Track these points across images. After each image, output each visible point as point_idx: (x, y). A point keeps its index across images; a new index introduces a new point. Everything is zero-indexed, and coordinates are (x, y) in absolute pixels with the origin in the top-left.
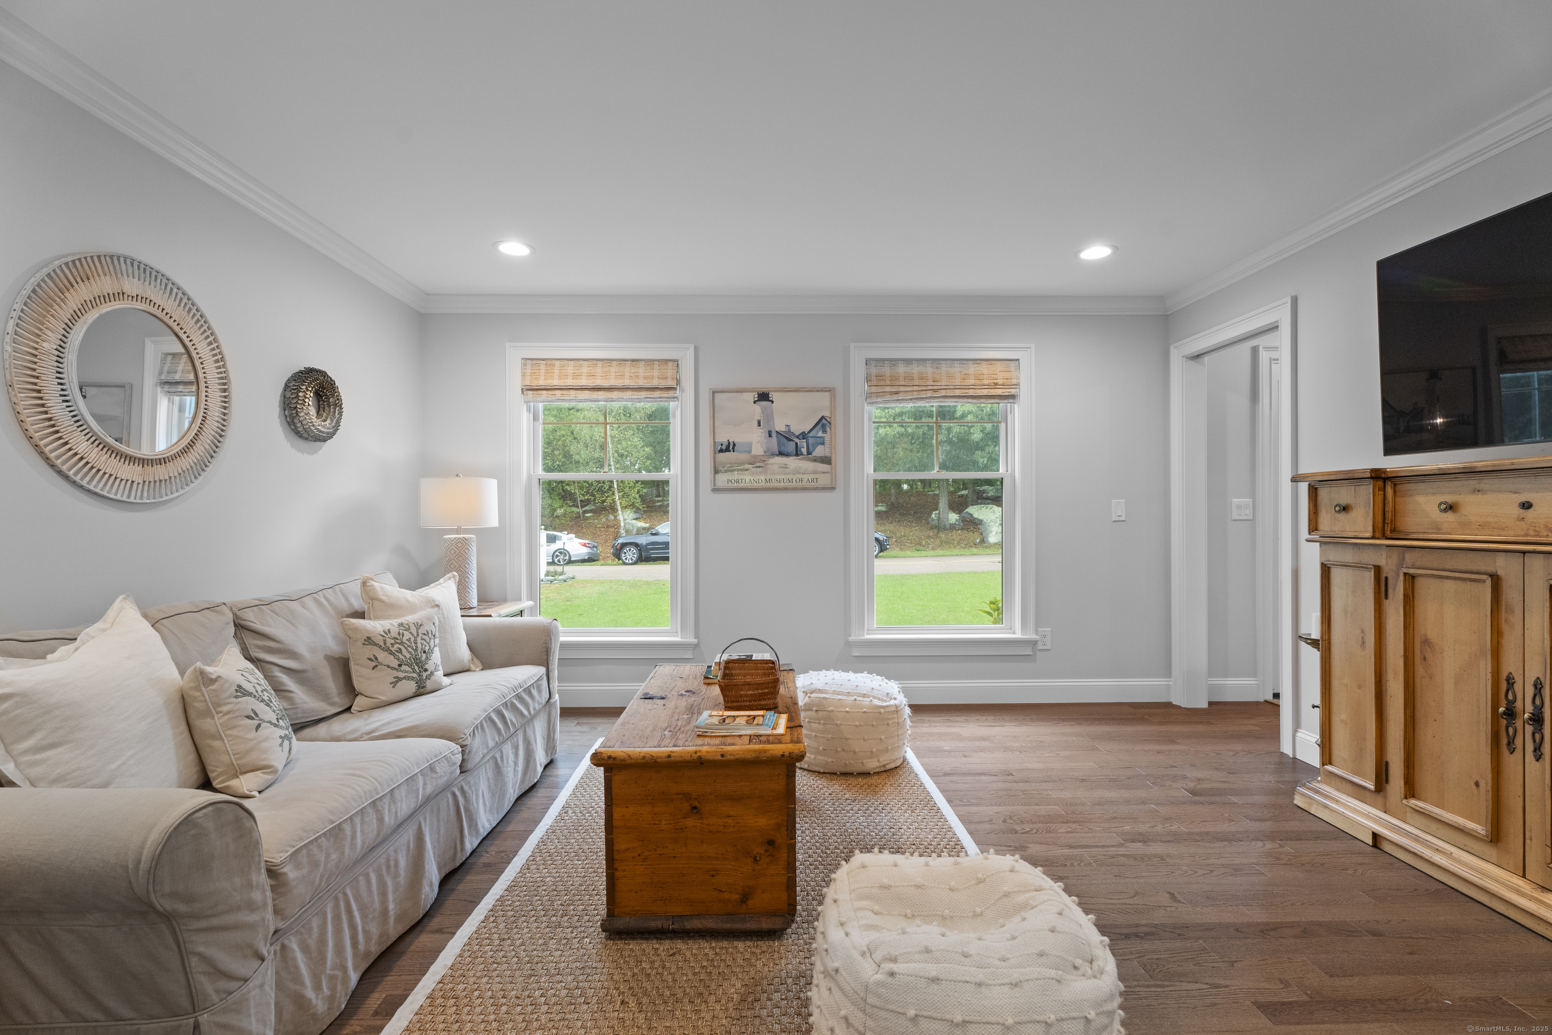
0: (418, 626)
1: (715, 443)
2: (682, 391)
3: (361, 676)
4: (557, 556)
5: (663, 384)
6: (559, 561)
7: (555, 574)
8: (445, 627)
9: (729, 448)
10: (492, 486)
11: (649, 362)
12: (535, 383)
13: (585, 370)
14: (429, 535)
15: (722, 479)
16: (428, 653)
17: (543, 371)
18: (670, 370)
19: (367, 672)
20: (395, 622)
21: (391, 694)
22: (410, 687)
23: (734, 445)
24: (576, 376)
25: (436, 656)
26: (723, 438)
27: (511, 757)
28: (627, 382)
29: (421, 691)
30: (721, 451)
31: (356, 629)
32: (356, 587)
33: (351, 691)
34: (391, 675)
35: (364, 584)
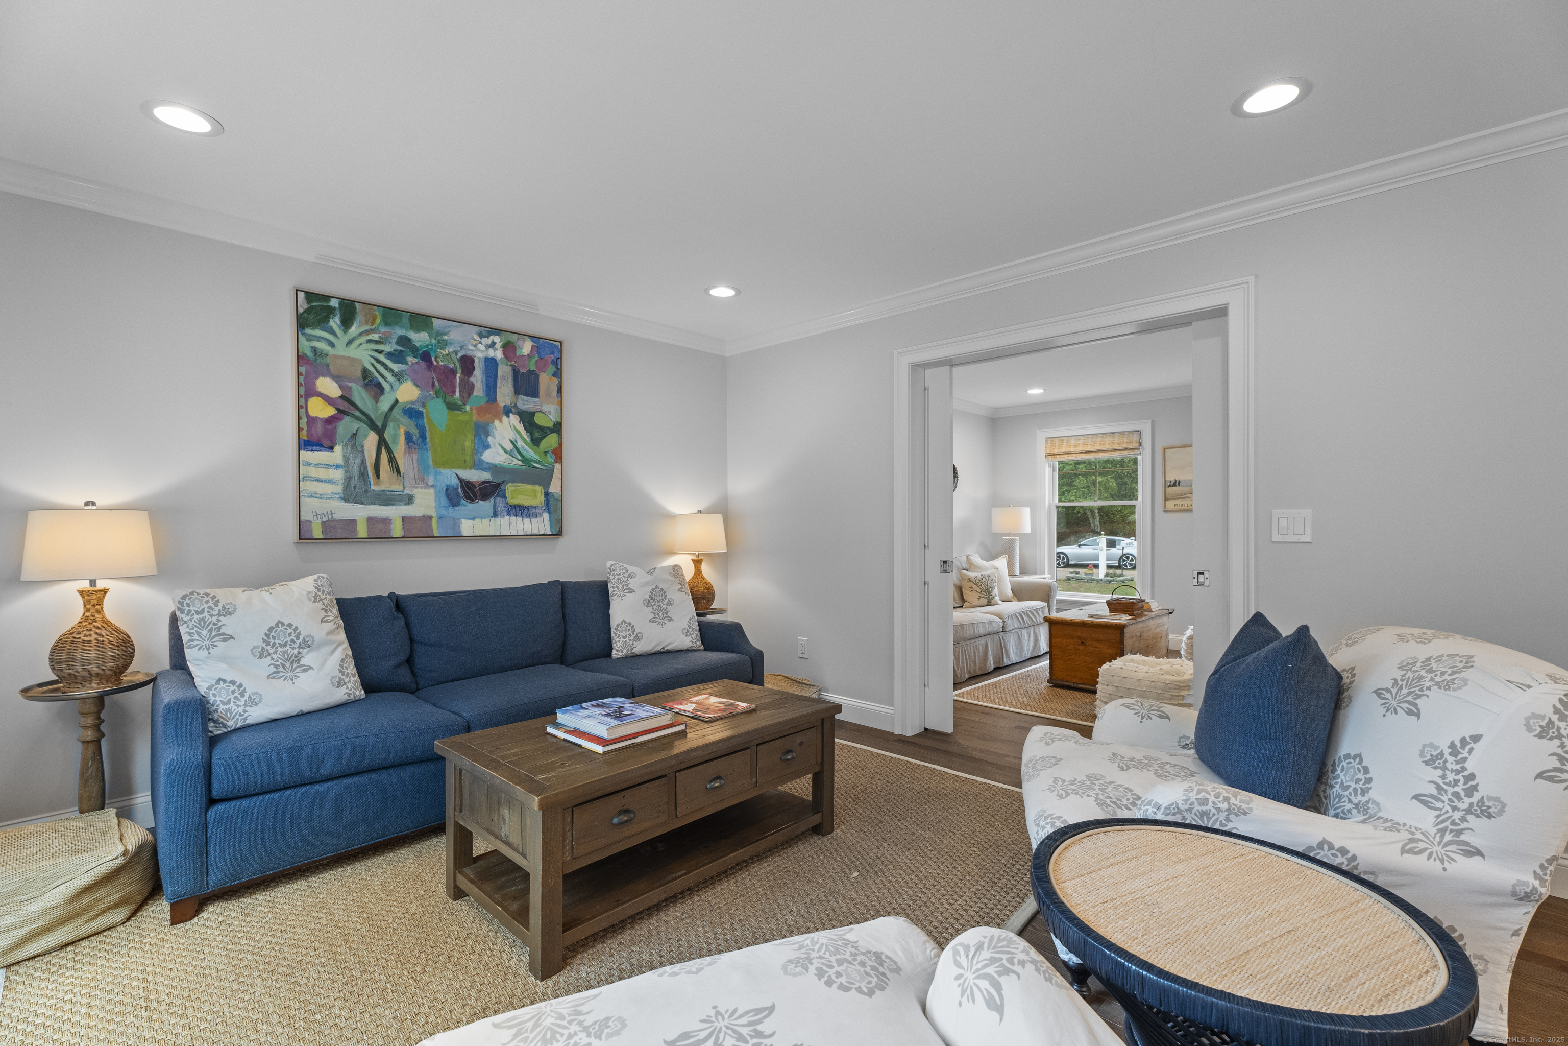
0: (989, 576)
1: (1165, 481)
2: (1143, 449)
3: (967, 594)
4: (1124, 561)
5: (1130, 446)
6: (1125, 565)
7: (1115, 575)
8: (1000, 579)
9: (1175, 484)
10: (1027, 511)
11: (1122, 433)
12: (1053, 452)
13: (1081, 442)
14: (996, 537)
15: (1171, 504)
16: (993, 588)
17: (1057, 444)
18: (1135, 437)
19: (969, 592)
20: (980, 574)
21: (976, 602)
22: (985, 601)
23: (1179, 482)
24: (1076, 446)
25: (996, 590)
26: (1171, 477)
27: (1026, 637)
28: (1107, 447)
29: (989, 604)
30: (1170, 486)
31: (965, 575)
32: (964, 559)
33: (963, 600)
34: (977, 595)
35: (967, 557)
